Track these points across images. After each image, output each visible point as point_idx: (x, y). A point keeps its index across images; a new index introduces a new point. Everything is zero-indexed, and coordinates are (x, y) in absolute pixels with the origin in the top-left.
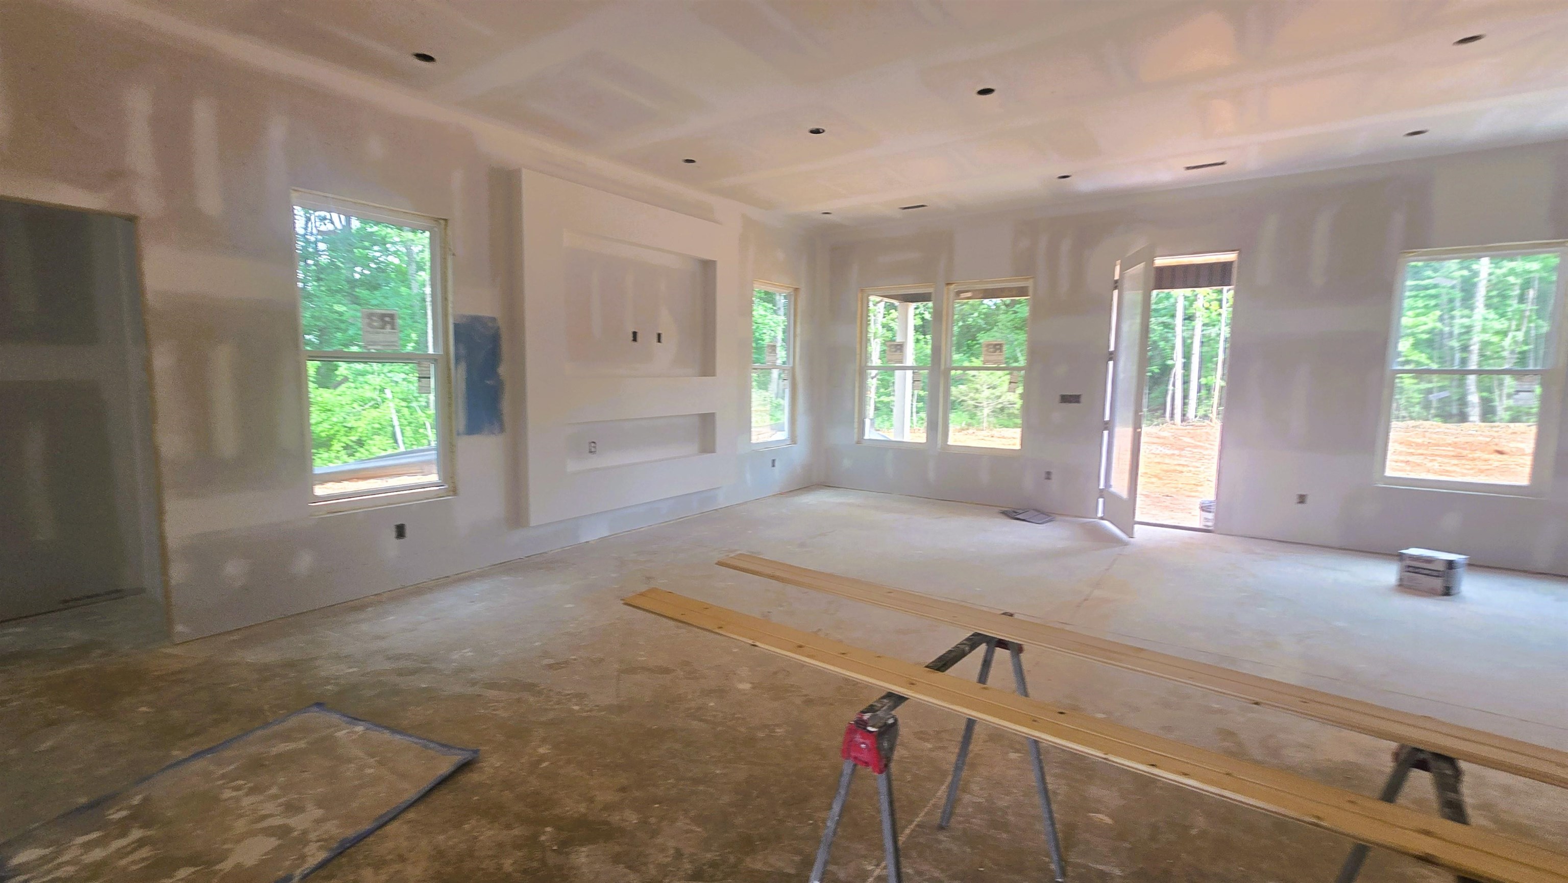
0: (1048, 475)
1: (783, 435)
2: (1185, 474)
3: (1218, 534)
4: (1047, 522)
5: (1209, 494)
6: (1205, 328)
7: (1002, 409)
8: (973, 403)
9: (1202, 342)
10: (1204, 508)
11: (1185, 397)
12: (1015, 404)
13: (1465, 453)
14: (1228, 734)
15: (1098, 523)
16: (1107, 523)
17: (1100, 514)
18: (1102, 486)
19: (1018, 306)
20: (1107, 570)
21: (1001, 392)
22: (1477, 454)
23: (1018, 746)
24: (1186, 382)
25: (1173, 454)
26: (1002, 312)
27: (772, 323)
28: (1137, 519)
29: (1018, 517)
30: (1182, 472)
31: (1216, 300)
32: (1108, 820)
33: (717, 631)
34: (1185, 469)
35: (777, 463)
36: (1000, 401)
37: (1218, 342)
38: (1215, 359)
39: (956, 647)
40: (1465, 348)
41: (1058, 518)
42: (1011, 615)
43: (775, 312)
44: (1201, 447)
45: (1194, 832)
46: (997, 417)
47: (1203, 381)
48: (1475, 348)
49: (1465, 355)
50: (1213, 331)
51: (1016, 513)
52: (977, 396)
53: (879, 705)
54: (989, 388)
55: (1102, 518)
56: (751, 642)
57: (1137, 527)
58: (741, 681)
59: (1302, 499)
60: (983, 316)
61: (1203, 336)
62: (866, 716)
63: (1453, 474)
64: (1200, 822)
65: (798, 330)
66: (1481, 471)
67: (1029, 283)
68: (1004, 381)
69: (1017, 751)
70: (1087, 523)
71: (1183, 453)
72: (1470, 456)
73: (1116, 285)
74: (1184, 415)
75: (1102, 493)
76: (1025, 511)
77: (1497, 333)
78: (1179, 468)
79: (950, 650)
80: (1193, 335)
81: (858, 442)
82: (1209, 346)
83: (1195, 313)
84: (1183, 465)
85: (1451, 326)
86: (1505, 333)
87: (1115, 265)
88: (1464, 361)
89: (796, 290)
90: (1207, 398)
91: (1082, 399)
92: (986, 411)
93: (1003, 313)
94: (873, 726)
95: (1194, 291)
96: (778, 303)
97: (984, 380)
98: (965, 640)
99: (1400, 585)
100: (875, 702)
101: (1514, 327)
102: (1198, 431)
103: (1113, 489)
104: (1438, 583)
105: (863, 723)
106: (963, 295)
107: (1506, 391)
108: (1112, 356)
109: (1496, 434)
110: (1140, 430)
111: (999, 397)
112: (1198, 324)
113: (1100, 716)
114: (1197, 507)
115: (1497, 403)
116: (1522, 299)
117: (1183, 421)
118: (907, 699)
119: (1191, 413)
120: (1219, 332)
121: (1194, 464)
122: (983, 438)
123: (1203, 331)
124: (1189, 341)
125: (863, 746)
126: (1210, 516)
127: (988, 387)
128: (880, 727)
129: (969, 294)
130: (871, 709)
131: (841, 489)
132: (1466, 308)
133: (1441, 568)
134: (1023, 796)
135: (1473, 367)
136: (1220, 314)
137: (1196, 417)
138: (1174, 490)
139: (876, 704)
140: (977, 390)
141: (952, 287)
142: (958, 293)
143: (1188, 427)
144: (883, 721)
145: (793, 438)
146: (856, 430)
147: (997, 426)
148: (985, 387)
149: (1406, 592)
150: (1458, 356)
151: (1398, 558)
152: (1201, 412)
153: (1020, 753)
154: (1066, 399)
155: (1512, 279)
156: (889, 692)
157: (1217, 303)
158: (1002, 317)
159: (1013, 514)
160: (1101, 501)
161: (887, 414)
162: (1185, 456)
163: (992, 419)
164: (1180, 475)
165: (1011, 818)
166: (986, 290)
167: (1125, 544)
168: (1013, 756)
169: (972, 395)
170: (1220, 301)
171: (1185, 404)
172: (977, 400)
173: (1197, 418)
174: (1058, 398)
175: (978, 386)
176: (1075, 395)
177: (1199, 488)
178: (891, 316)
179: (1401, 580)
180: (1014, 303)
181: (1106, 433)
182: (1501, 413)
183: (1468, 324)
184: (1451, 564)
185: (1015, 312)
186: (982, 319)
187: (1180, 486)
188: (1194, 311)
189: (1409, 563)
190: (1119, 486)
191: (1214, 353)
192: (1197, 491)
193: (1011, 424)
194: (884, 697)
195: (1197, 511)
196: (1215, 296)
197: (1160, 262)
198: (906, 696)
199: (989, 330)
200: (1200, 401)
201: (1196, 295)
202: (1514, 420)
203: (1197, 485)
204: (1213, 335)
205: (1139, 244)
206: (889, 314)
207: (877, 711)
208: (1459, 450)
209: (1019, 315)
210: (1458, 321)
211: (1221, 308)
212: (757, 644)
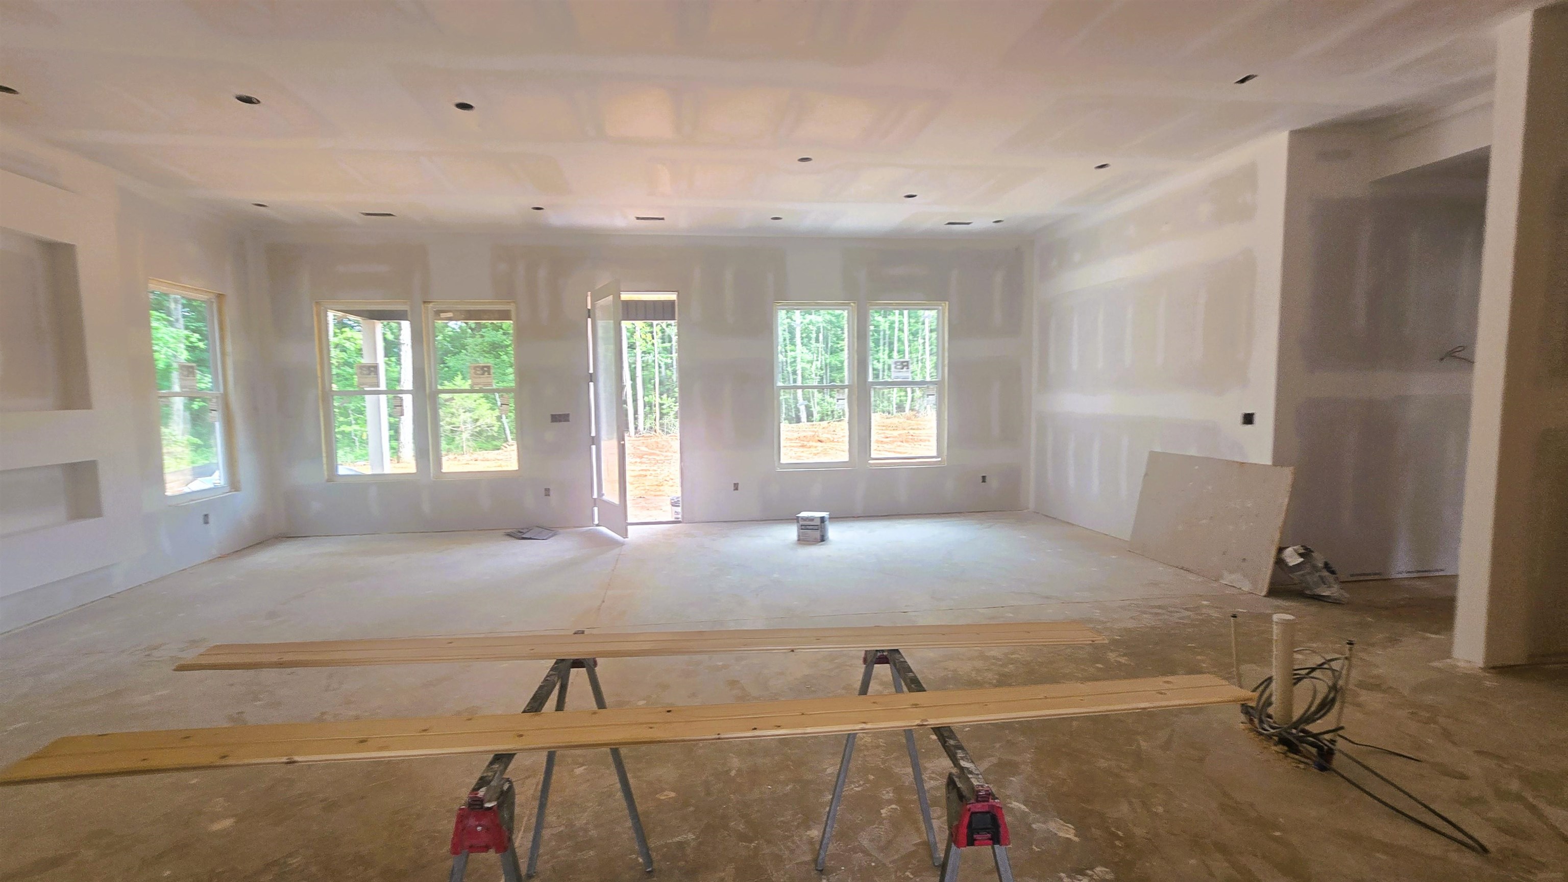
0: (547, 492)
1: (218, 478)
2: (648, 477)
3: (686, 523)
4: (552, 536)
5: (676, 492)
6: (643, 355)
7: (480, 433)
8: (449, 427)
9: (643, 367)
10: (675, 504)
11: (636, 412)
12: (493, 426)
13: (805, 443)
14: (733, 683)
15: (596, 529)
16: (603, 529)
17: (596, 522)
18: (595, 496)
19: (483, 330)
20: (613, 570)
21: (479, 416)
22: (811, 443)
23: (581, 760)
24: (635, 400)
25: (636, 462)
26: (468, 335)
27: (167, 337)
28: (629, 521)
29: (524, 536)
30: (646, 476)
31: (649, 332)
32: (673, 794)
33: (223, 762)
34: (648, 473)
35: (211, 519)
36: (478, 424)
37: (654, 368)
38: (653, 381)
39: (545, 680)
40: (794, 373)
41: (561, 531)
42: (583, 632)
43: (171, 324)
44: (654, 454)
45: (733, 773)
46: (476, 440)
47: (646, 399)
48: (799, 372)
49: (795, 377)
50: (649, 358)
51: (521, 532)
52: (454, 420)
53: (490, 774)
54: (465, 412)
55: (597, 525)
56: (284, 759)
57: (629, 527)
58: (216, 817)
59: (736, 486)
60: (448, 339)
61: (643, 362)
62: (481, 793)
63: (802, 458)
64: (735, 762)
65: (229, 348)
66: (815, 454)
67: (511, 307)
68: (480, 404)
69: (582, 765)
70: (586, 531)
71: (644, 460)
72: (808, 445)
73: (589, 314)
74: (636, 428)
75: (595, 502)
76: (529, 529)
77: (808, 362)
78: (644, 473)
79: (541, 686)
80: (636, 361)
81: (328, 481)
82: (647, 370)
83: (635, 343)
84: (646, 470)
85: (786, 357)
86: (812, 362)
87: (587, 296)
88: (795, 381)
89: (220, 296)
90: (650, 413)
91: (571, 418)
92: (465, 435)
93: (470, 337)
94: (489, 801)
95: (633, 324)
96: (174, 312)
97: (459, 403)
98: (550, 671)
99: (799, 540)
100: (483, 773)
101: (815, 359)
102: (649, 441)
103: (605, 498)
104: (817, 534)
105: (478, 803)
106: (443, 315)
107: (816, 400)
108: (592, 378)
109: (816, 430)
110: (623, 442)
111: (477, 420)
112: (638, 351)
113: (641, 703)
114: (669, 502)
115: (812, 409)
116: (817, 341)
117: (636, 433)
118: (515, 754)
119: (641, 427)
120: (653, 358)
121: (653, 468)
122: (467, 462)
123: (642, 357)
124: (633, 366)
125: (479, 828)
126: (679, 509)
127: (464, 410)
128: (498, 799)
129: (450, 315)
130: (483, 782)
131: (311, 538)
132: (792, 345)
133: (818, 522)
134: (599, 806)
135: (799, 383)
136: (653, 344)
137: (644, 429)
138: (644, 492)
139: (485, 775)
140: (453, 414)
141: (431, 305)
142: (438, 313)
143: (640, 438)
144: (499, 790)
145: (234, 483)
146: (325, 467)
147: (478, 450)
148: (461, 411)
149: (805, 544)
150: (791, 377)
151: (795, 521)
152: (648, 426)
153: (585, 765)
154: (556, 418)
155: (811, 327)
156: (496, 755)
157: (650, 335)
158: (470, 340)
159: (519, 535)
160: (596, 509)
161: (348, 446)
162: (645, 463)
163: (471, 443)
164: (644, 478)
165: (593, 833)
166: (469, 311)
167: (622, 544)
168: (579, 771)
169: (448, 419)
170: (652, 332)
171: (636, 419)
172: (453, 424)
173: (646, 430)
174: (549, 419)
175: (453, 410)
176: (565, 414)
177: (661, 488)
178: (344, 335)
179: (799, 536)
180: (479, 327)
181: (594, 447)
182: (816, 416)
183: (794, 356)
184: (822, 519)
185: (482, 336)
186: (449, 342)
187: (647, 488)
188: (634, 341)
189: (801, 523)
190: (611, 495)
191: (651, 376)
192: (660, 491)
193: (491, 447)
194: (491, 763)
195: (669, 507)
196: (648, 329)
197: (625, 296)
198: (513, 752)
199: (458, 353)
200: (646, 415)
201: (635, 328)
202: (822, 420)
203: (659, 486)
204: (650, 361)
205: (604, 279)
206: (342, 333)
207: (490, 782)
208: (802, 442)
209: (486, 339)
210: (789, 354)
211: (653, 338)
212: (296, 758)
